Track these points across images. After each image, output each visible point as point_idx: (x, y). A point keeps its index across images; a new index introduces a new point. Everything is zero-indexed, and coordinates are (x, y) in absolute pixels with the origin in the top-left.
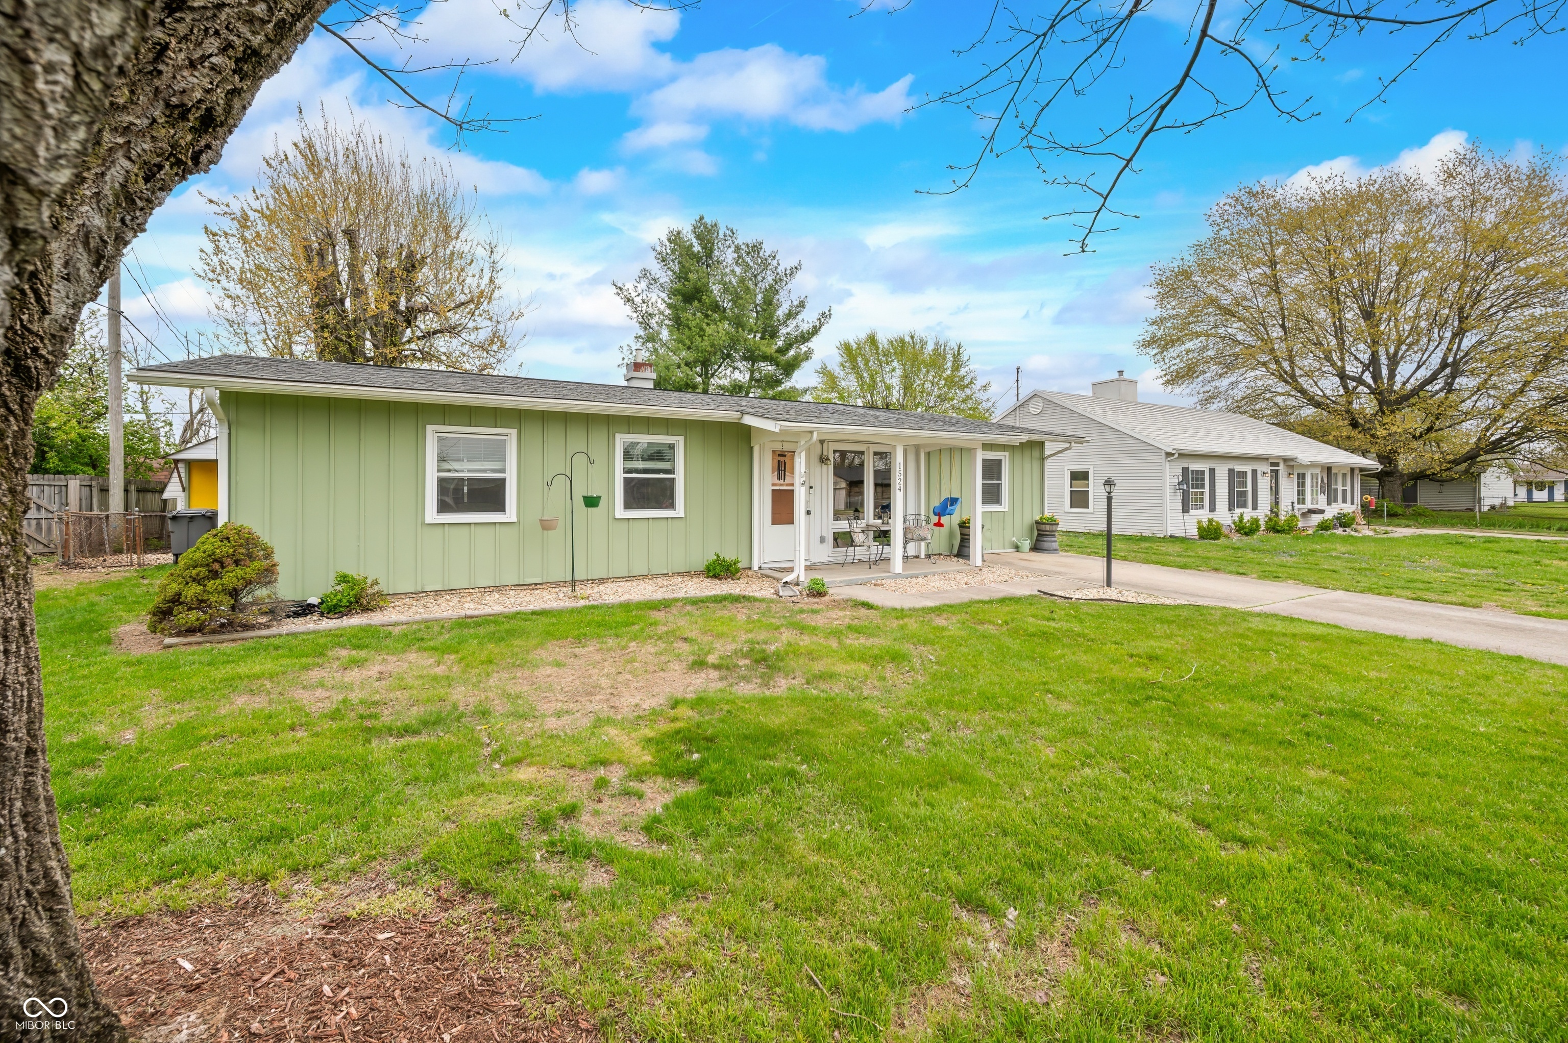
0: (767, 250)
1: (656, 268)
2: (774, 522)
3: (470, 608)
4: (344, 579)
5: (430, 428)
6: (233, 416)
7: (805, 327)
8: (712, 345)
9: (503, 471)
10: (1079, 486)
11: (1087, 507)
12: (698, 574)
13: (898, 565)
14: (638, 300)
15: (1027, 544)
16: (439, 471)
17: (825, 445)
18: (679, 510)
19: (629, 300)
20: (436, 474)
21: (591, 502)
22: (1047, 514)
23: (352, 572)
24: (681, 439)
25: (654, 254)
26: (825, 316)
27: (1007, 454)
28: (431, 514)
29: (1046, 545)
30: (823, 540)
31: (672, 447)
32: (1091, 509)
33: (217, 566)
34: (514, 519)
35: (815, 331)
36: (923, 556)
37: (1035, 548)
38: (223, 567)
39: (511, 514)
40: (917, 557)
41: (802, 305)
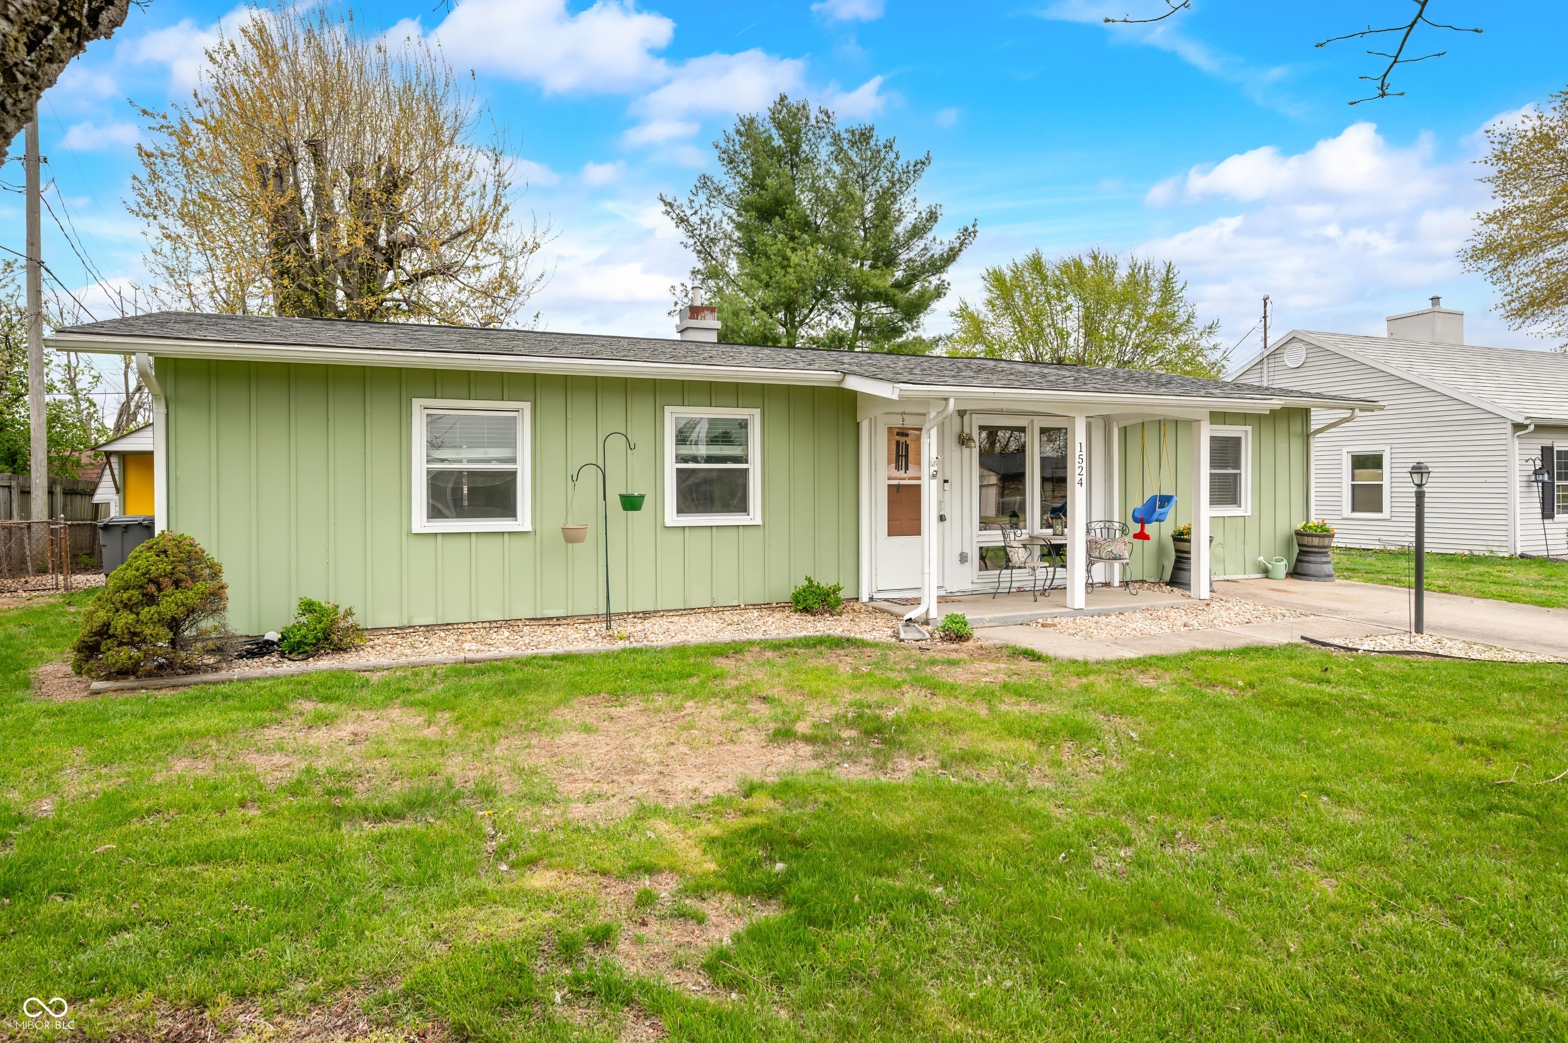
0: (880, 137)
2: (891, 533)
3: (471, 649)
4: (309, 607)
5: (417, 403)
6: (170, 391)
7: (937, 250)
8: (800, 280)
9: (513, 460)
10: (1366, 477)
11: (1380, 510)
12: (781, 607)
13: (1078, 597)
14: (695, 220)
15: (1281, 568)
16: (428, 462)
17: (966, 418)
18: (755, 515)
19: (682, 220)
20: (425, 466)
21: (631, 503)
22: (1314, 520)
23: (318, 598)
24: (757, 412)
25: (716, 153)
26: (967, 234)
27: (1249, 428)
28: (420, 522)
29: (1312, 568)
30: (963, 558)
31: (743, 425)
32: (1386, 514)
33: (152, 588)
34: (528, 527)
35: (951, 256)
36: (1116, 583)
37: (1295, 573)
38: (160, 590)
39: (524, 520)
40: (1107, 584)
41: (933, 217)
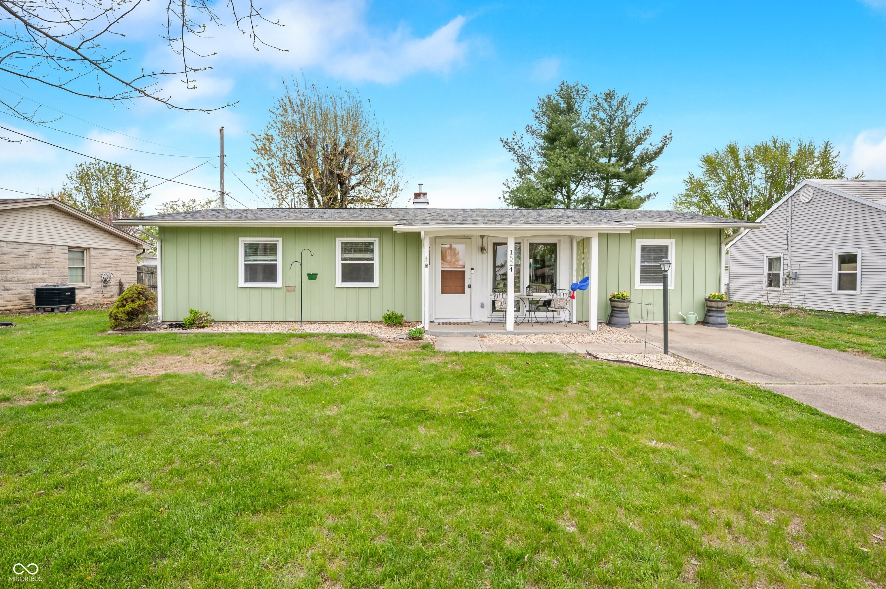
1: (534, 124)
2: (443, 292)
4: (192, 311)
5: (240, 239)
6: (163, 237)
9: (276, 260)
10: (847, 269)
11: (855, 289)
12: (380, 322)
13: (510, 325)
15: (693, 319)
16: (245, 261)
18: (376, 283)
19: (510, 149)
20: (244, 262)
21: (312, 277)
23: (196, 309)
25: (533, 114)
27: (674, 241)
28: (242, 282)
30: (482, 305)
31: (372, 244)
32: (858, 292)
33: (124, 302)
34: (280, 286)
36: (575, 321)
37: (704, 322)
38: (127, 302)
39: (279, 283)
40: (570, 322)
41: (647, 132)
